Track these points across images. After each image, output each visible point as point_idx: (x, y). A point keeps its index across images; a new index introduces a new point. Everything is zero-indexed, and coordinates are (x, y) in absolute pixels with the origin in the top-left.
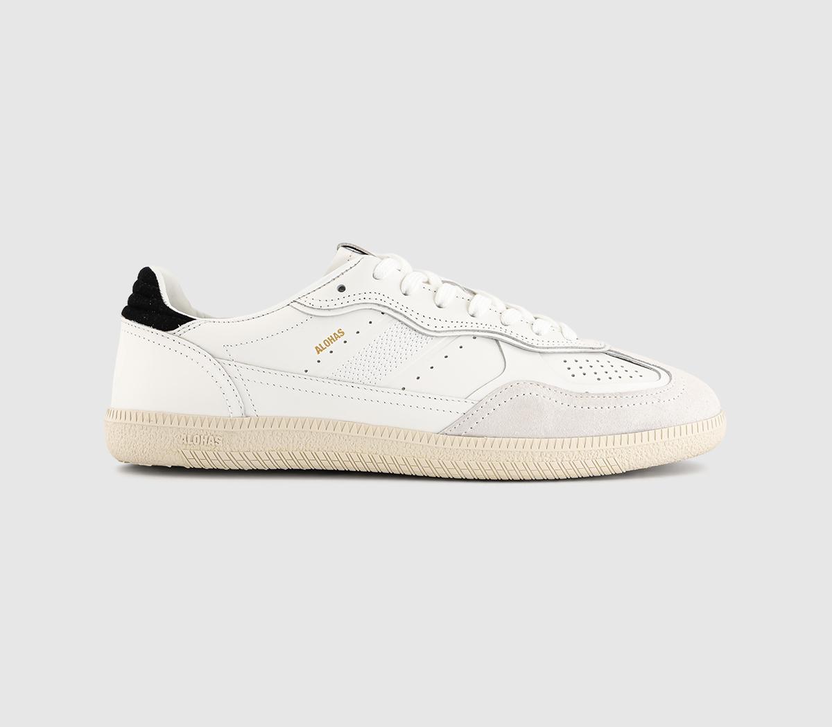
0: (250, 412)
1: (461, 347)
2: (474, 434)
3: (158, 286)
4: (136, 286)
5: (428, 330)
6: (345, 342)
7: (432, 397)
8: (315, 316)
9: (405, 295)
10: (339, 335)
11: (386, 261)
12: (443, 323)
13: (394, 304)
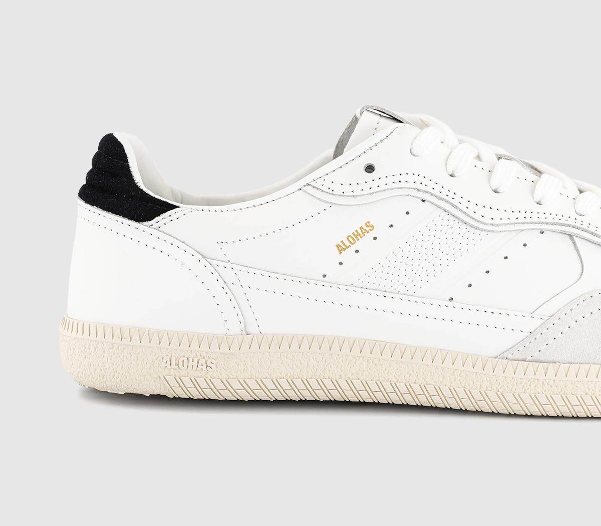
0: (253, 329)
1: (525, 245)
2: (542, 359)
3: (127, 161)
4: (97, 159)
5: (483, 223)
6: (375, 238)
7: (489, 311)
8: (335, 204)
9: (451, 176)
10: (367, 229)
11: (427, 131)
12: (502, 214)
13: (438, 188)
